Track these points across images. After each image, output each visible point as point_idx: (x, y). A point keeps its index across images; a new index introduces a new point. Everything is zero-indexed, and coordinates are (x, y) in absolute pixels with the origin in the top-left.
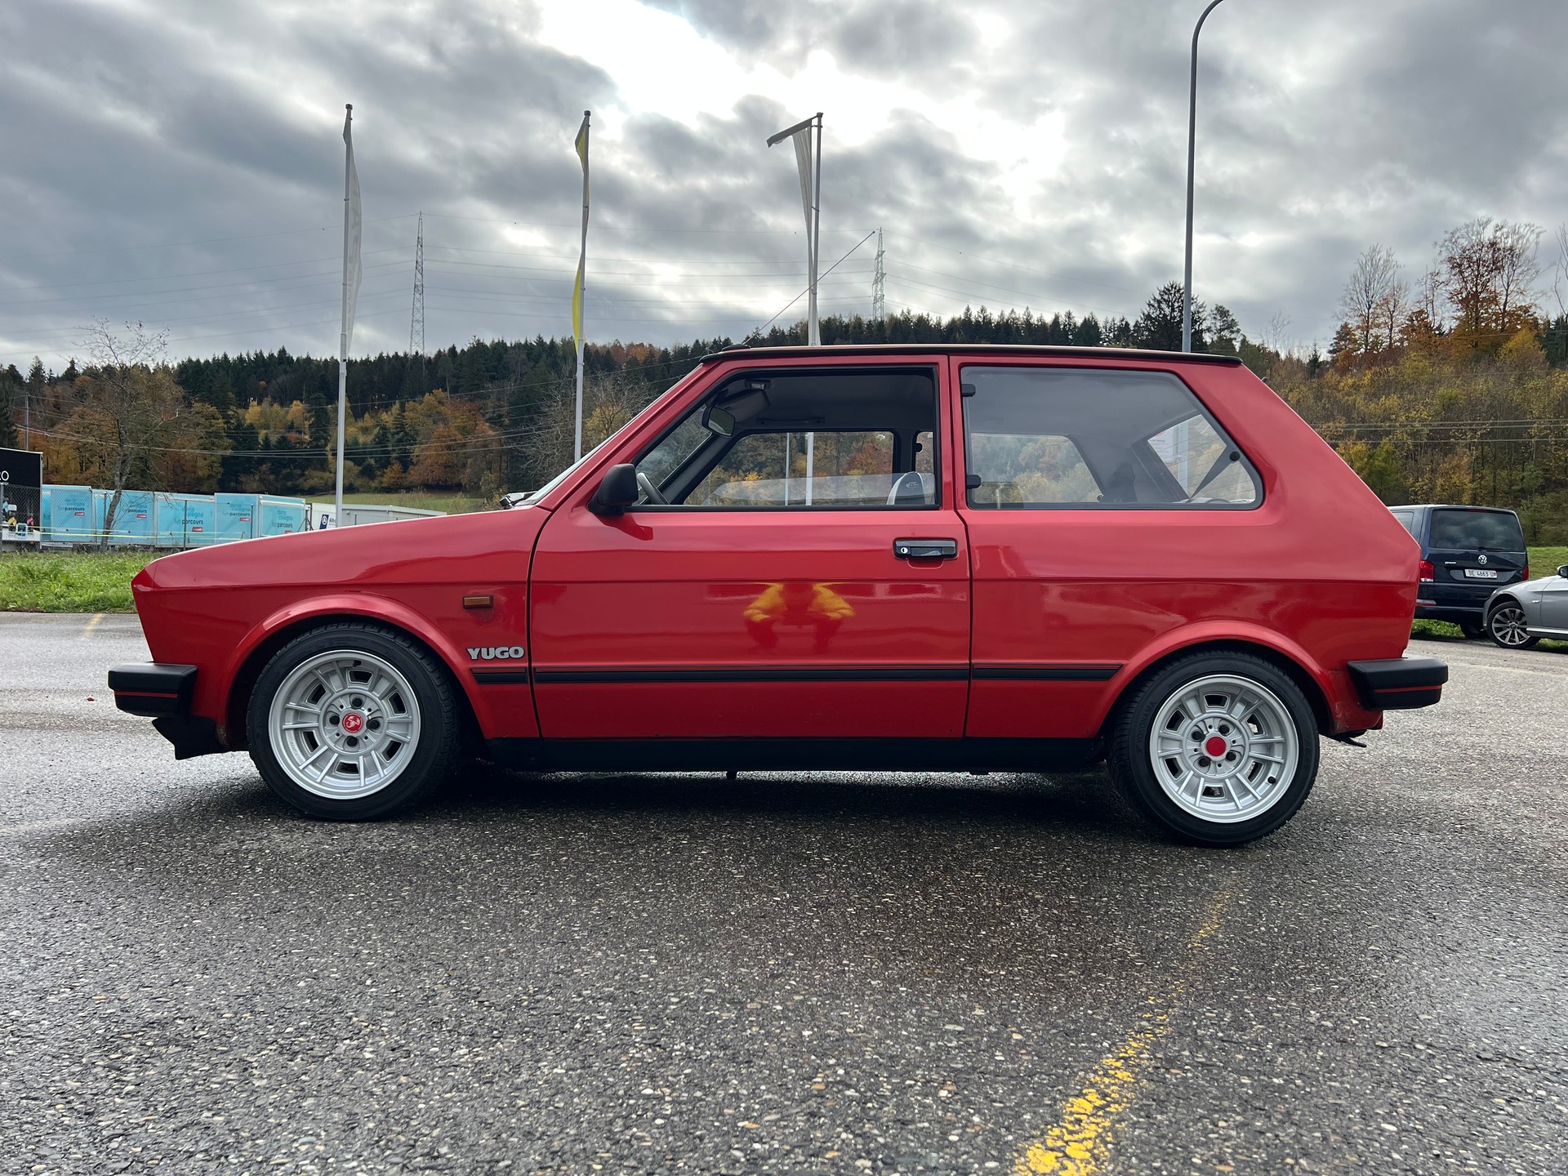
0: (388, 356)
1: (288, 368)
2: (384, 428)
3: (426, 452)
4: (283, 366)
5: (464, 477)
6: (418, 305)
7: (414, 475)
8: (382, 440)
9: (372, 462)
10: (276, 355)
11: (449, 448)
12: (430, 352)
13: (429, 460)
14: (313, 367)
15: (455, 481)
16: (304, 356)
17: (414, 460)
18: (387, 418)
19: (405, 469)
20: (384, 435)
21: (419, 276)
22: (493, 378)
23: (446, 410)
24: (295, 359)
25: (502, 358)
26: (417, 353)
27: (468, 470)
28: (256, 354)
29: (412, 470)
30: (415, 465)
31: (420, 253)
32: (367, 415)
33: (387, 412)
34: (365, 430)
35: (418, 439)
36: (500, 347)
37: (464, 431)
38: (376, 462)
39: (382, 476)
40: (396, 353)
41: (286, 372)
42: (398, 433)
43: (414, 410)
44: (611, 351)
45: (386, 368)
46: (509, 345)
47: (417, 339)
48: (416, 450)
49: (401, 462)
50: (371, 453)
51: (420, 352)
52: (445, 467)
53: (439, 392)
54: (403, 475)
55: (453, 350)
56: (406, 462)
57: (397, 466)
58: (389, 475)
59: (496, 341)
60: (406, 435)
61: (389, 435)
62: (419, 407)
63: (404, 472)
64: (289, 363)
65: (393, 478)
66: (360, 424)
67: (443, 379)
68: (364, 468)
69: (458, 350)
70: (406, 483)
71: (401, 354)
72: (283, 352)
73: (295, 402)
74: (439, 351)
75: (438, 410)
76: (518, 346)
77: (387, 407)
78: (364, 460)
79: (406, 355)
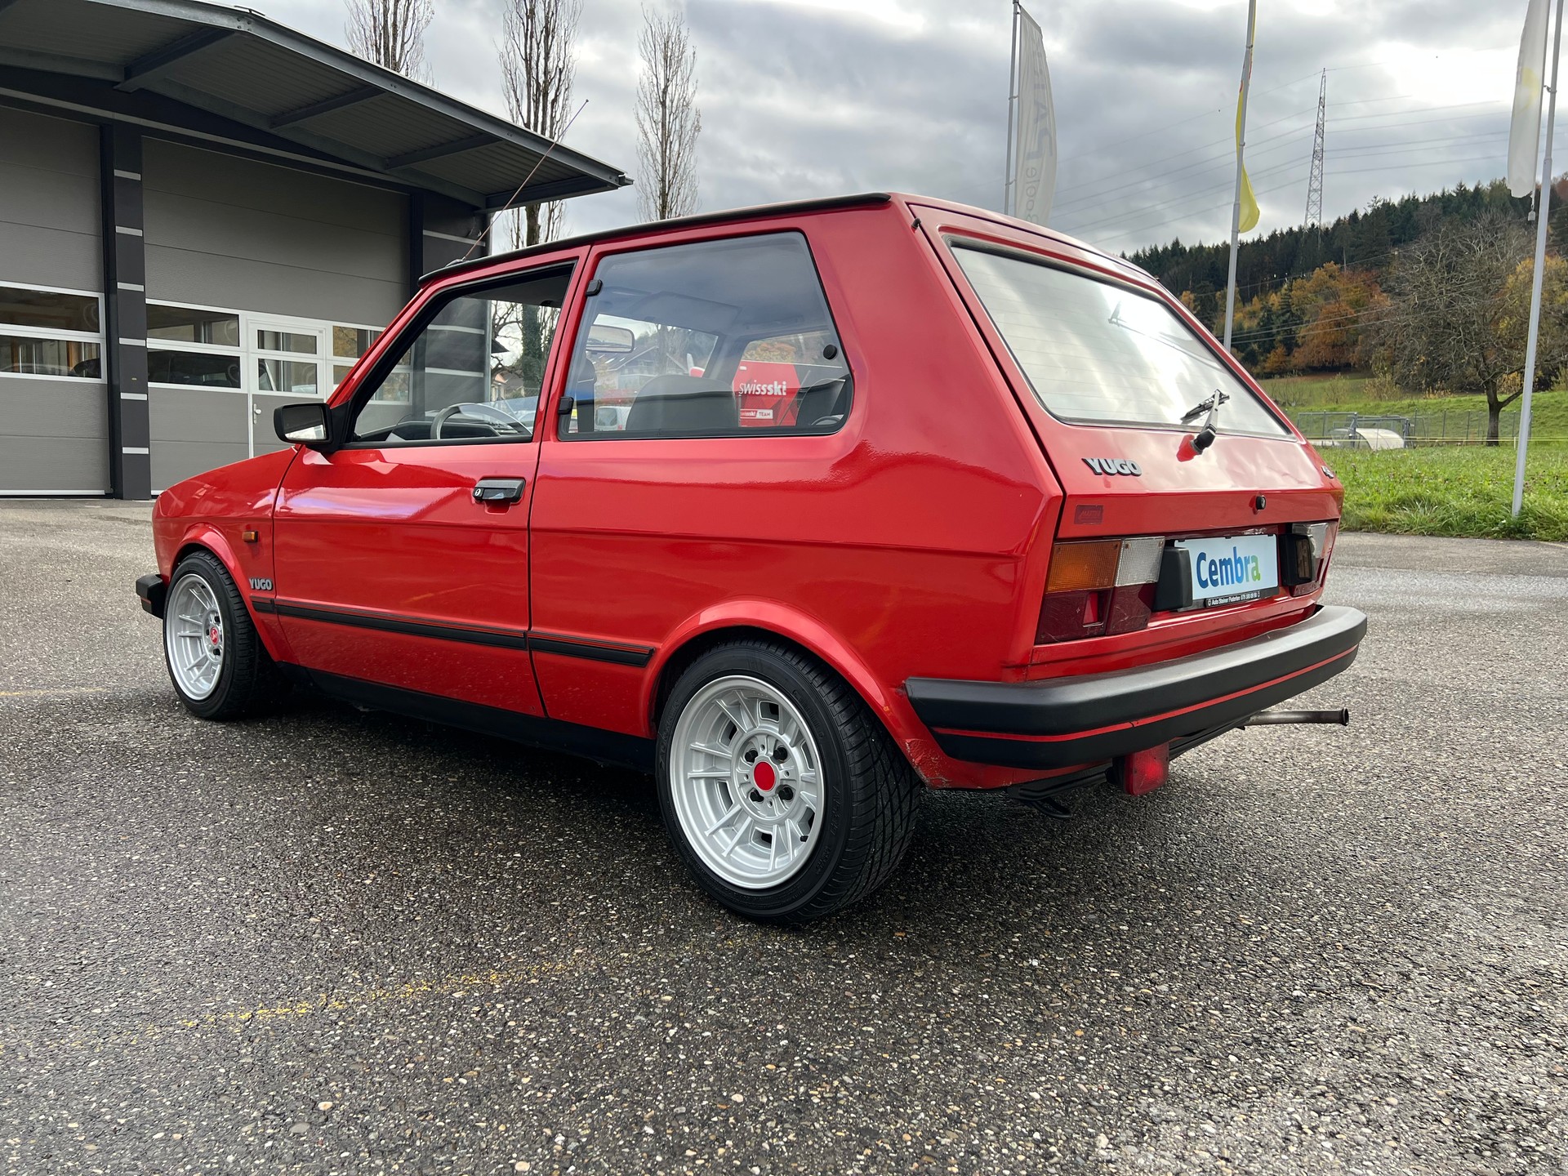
0: (1282, 234)
1: (1181, 260)
2: (1269, 311)
3: (1313, 333)
4: (1176, 258)
5: (1353, 357)
6: (1316, 172)
7: (1299, 357)
8: (1267, 323)
9: (1255, 347)
10: (1169, 248)
11: (1338, 324)
12: (1327, 221)
13: (1315, 341)
14: (1204, 254)
15: (1343, 361)
16: (1197, 245)
17: (1300, 342)
18: (1275, 299)
19: (1289, 352)
20: (1269, 318)
21: (1319, 140)
22: (1396, 242)
23: (1338, 285)
24: (1188, 249)
25: (1411, 216)
26: (1313, 225)
27: (1358, 348)
28: (1151, 250)
29: (1296, 353)
30: (1299, 347)
31: (1321, 115)
32: (1255, 299)
33: (1276, 293)
34: (1253, 315)
35: (1305, 319)
36: (1411, 205)
37: (1357, 304)
38: (1259, 347)
39: (1265, 361)
40: (1291, 229)
41: (1178, 264)
42: (1283, 314)
43: (1302, 288)
44: (1557, 189)
45: (1278, 246)
46: (1421, 200)
47: (1314, 209)
48: (1302, 331)
49: (1285, 345)
50: (1255, 337)
51: (1317, 224)
52: (1333, 347)
53: (1331, 266)
54: (1288, 358)
55: (1354, 216)
56: (1290, 345)
57: (1280, 350)
58: (1273, 359)
59: (1406, 198)
60: (1292, 315)
61: (1274, 317)
62: (1308, 285)
63: (1288, 355)
64: (1181, 254)
65: (1276, 362)
66: (1248, 308)
67: (1341, 250)
68: (1248, 354)
69: (1361, 214)
70: (1290, 366)
71: (1296, 229)
72: (1176, 244)
73: (1184, 293)
74: (1339, 219)
75: (1329, 285)
76: (1434, 199)
77: (1276, 287)
78: (1247, 345)
79: (1301, 229)
